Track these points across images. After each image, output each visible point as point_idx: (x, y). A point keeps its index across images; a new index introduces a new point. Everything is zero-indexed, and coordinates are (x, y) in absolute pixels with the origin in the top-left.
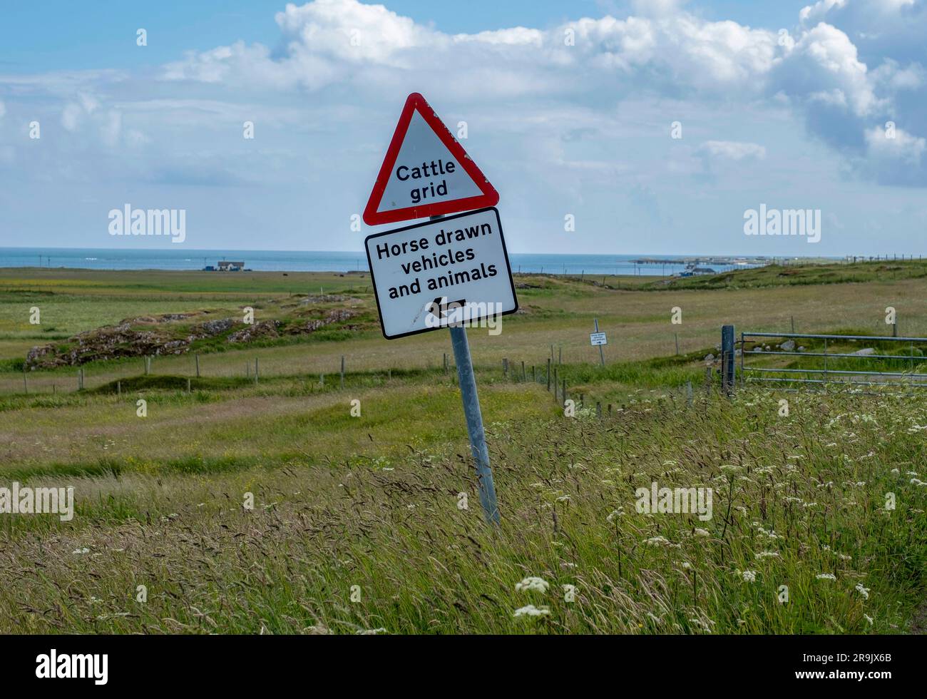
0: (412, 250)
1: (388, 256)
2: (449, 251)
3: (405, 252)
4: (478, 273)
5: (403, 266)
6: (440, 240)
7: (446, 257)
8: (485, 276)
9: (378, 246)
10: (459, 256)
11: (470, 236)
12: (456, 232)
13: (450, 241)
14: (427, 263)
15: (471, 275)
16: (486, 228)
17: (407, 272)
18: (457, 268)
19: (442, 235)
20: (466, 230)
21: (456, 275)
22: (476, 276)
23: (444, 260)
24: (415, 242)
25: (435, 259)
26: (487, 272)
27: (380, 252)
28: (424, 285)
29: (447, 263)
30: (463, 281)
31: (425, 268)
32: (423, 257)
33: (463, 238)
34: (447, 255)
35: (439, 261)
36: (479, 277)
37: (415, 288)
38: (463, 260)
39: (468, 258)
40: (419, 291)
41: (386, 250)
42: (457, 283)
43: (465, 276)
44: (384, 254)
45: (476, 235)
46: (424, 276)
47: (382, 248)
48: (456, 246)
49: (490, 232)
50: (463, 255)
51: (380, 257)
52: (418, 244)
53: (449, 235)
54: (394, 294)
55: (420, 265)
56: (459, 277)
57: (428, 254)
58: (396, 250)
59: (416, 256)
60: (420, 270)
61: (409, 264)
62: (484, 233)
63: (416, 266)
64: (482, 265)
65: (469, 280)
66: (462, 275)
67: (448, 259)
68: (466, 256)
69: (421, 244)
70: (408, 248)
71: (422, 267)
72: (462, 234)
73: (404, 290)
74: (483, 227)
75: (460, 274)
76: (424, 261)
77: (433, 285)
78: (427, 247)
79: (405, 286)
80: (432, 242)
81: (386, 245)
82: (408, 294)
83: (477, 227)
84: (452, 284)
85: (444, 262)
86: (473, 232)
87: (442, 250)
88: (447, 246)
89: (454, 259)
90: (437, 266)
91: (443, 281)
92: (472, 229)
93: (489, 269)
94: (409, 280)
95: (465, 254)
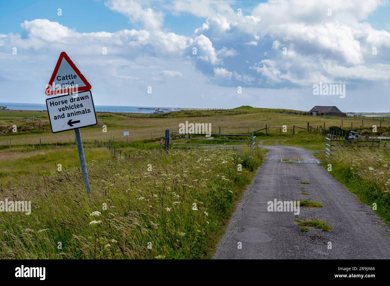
0: (62, 104)
1: (54, 105)
2: (75, 104)
3: (59, 104)
4: (84, 112)
5: (59, 109)
6: (72, 100)
7: (73, 106)
8: (87, 113)
9: (50, 102)
10: (78, 106)
11: (82, 99)
12: (77, 98)
13: (75, 101)
14: (67, 108)
15: (82, 112)
16: (87, 97)
17: (60, 111)
18: (77, 110)
19: (72, 99)
20: (80, 97)
21: (77, 112)
22: (84, 113)
23: (73, 107)
24: (63, 101)
25: (70, 107)
26: (87, 112)
27: (51, 104)
28: (66, 115)
29: (74, 108)
30: (79, 114)
31: (66, 110)
32: (66, 106)
33: (79, 100)
34: (74, 105)
35: (71, 108)
36: (85, 113)
37: (63, 116)
38: (79, 107)
39: (81, 107)
40: (64, 117)
41: (53, 104)
42: (77, 115)
43: (80, 113)
44: (52, 105)
45: (84, 99)
46: (66, 112)
47: (52, 103)
48: (77, 103)
49: (88, 98)
50: (79, 106)
51: (51, 106)
52: (64, 102)
53: (74, 99)
54: (56, 118)
55: (64, 109)
56: (78, 113)
57: (67, 105)
58: (56, 104)
59: (63, 106)
60: (64, 110)
61: (61, 108)
62: (86, 99)
63: (63, 109)
64: (86, 109)
65: (81, 114)
66: (79, 112)
67: (74, 107)
68: (80, 106)
69: (65, 102)
70: (61, 103)
71: (65, 109)
72: (79, 99)
73: (59, 117)
74: (86, 96)
75: (78, 112)
76: (66, 107)
77: (69, 115)
78: (67, 103)
79: (59, 116)
80: (69, 101)
81: (53, 102)
82: (60, 118)
83: (84, 97)
84: (75, 115)
85: (73, 108)
86: (82, 98)
87: (72, 104)
88: (74, 103)
89: (76, 107)
90: (70, 109)
91: (72, 114)
92: (82, 97)
93: (88, 111)
94: (61, 114)
95: (80, 105)
